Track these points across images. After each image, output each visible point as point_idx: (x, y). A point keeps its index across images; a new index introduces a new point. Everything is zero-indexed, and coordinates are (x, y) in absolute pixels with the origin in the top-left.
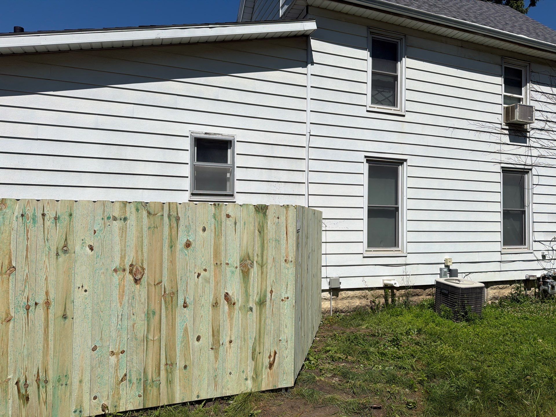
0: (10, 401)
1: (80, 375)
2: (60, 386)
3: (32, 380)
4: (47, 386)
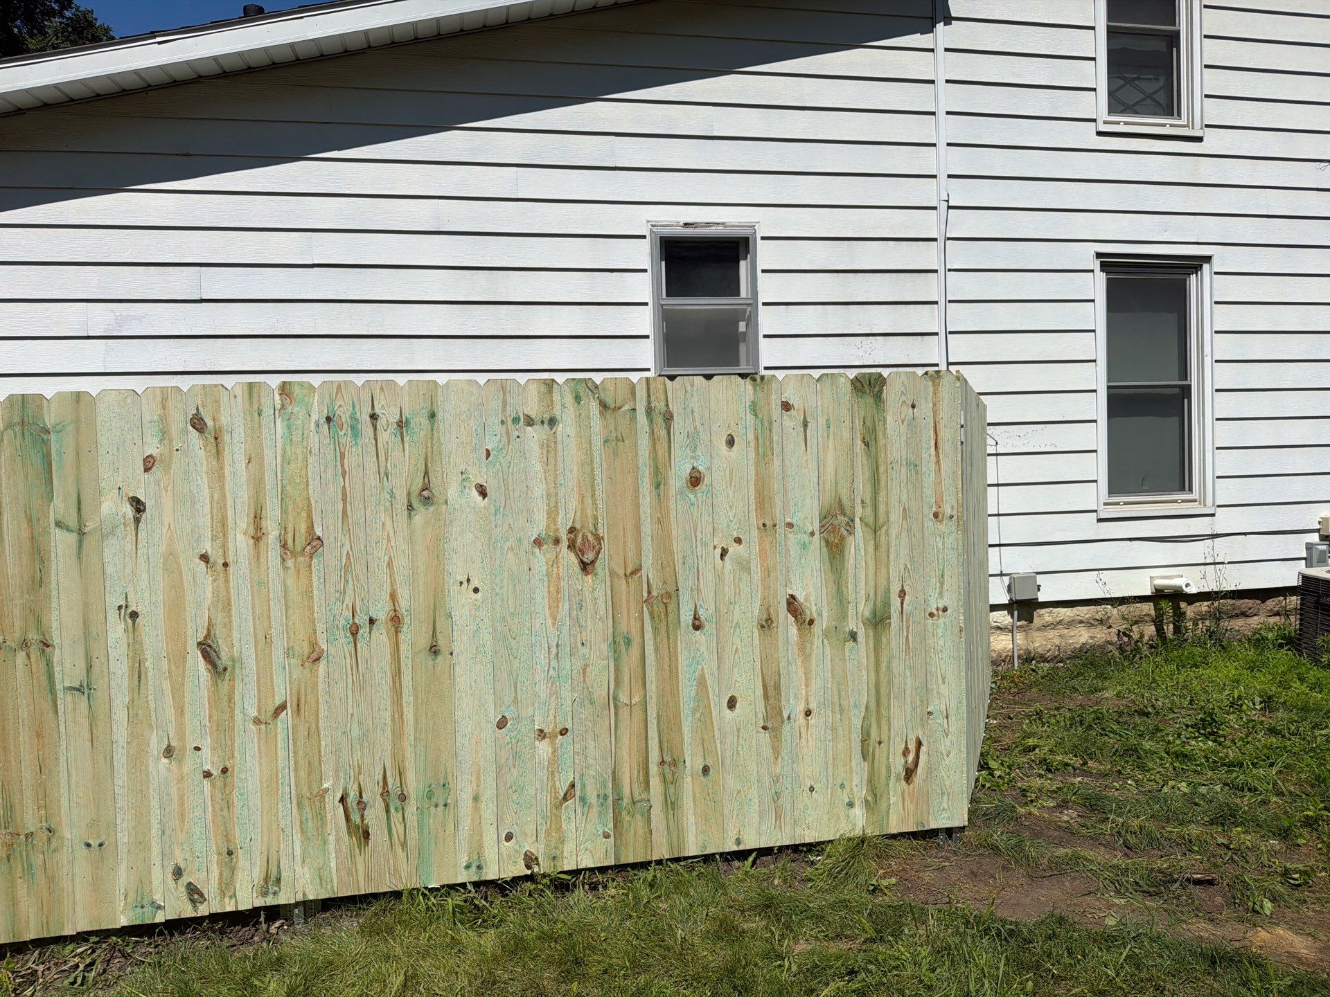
0: (332, 839)
1: (474, 785)
2: (433, 808)
3: (372, 793)
4: (405, 808)
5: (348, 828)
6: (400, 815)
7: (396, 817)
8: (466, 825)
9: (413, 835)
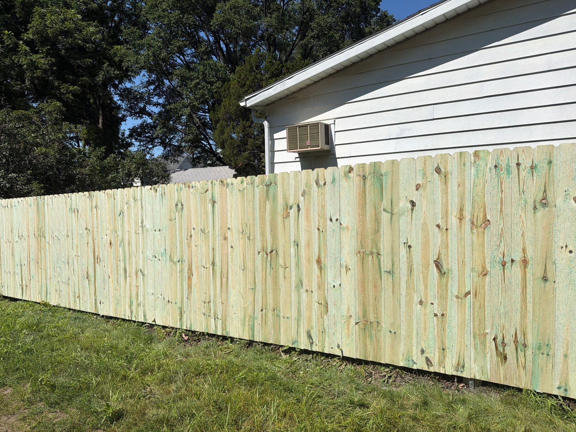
0: (488, 355)
1: (565, 349)
2: (541, 355)
3: (509, 340)
4: (526, 351)
5: (497, 353)
6: (523, 353)
7: (521, 354)
8: (559, 367)
9: (529, 364)
